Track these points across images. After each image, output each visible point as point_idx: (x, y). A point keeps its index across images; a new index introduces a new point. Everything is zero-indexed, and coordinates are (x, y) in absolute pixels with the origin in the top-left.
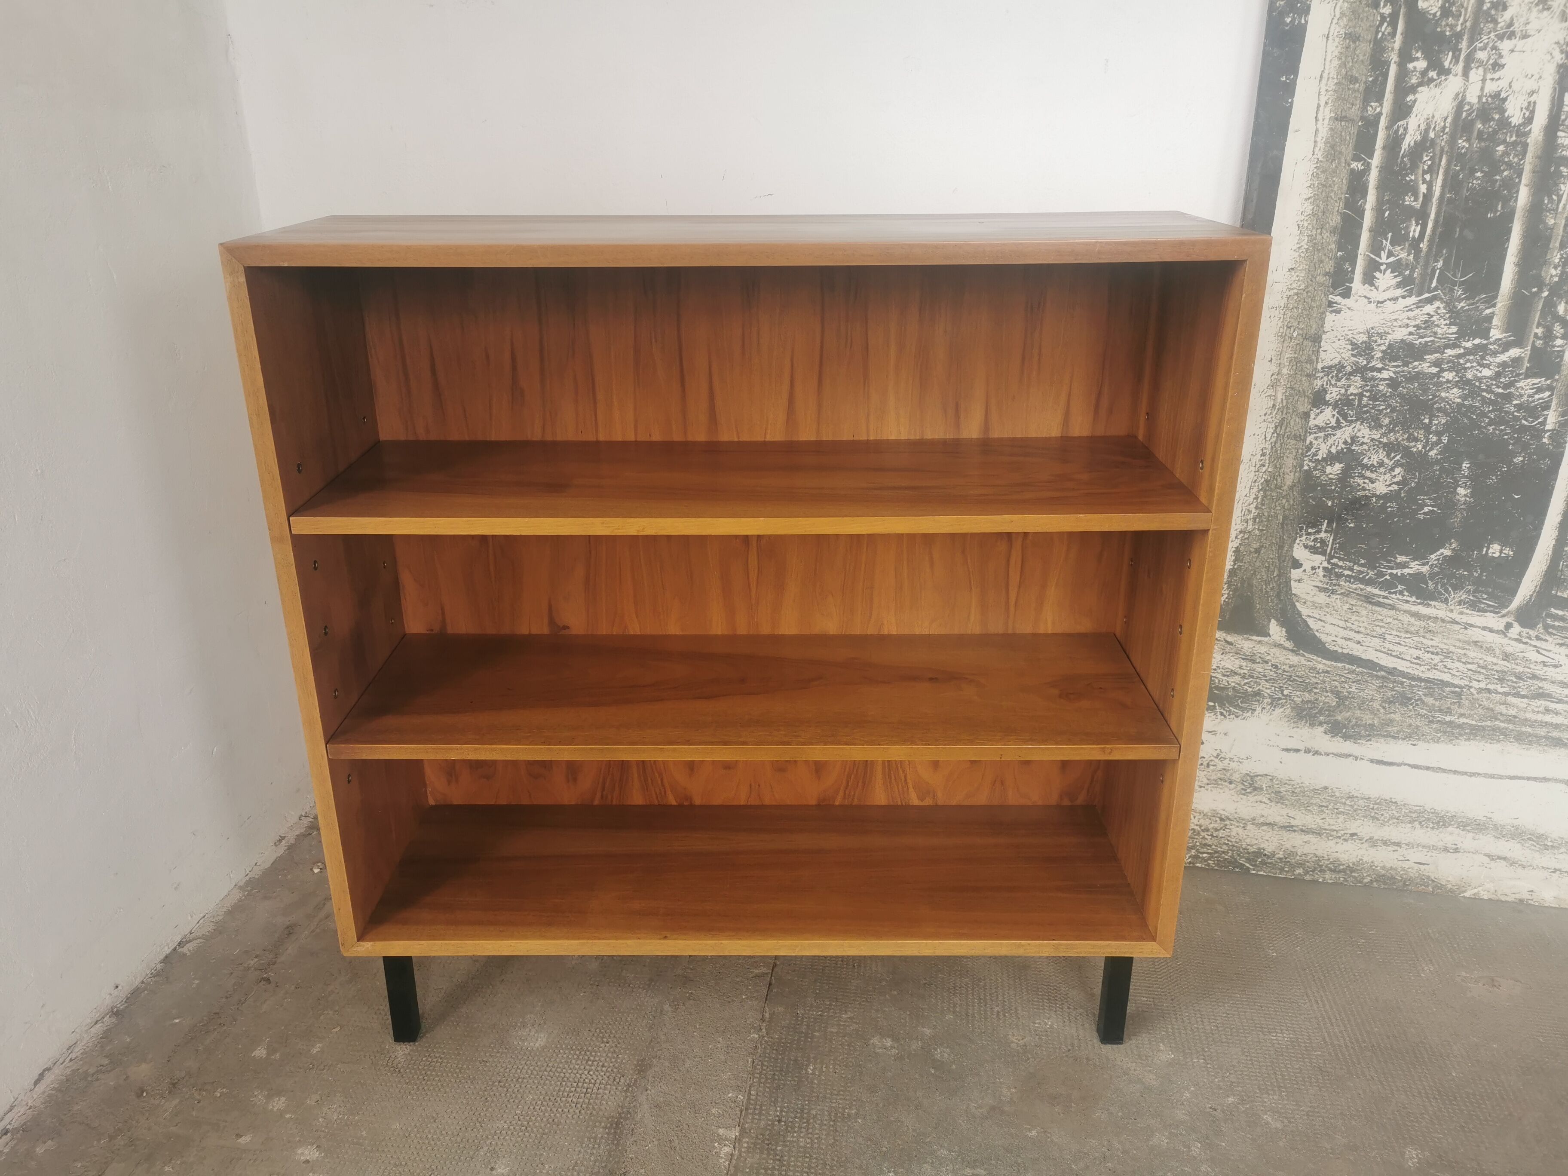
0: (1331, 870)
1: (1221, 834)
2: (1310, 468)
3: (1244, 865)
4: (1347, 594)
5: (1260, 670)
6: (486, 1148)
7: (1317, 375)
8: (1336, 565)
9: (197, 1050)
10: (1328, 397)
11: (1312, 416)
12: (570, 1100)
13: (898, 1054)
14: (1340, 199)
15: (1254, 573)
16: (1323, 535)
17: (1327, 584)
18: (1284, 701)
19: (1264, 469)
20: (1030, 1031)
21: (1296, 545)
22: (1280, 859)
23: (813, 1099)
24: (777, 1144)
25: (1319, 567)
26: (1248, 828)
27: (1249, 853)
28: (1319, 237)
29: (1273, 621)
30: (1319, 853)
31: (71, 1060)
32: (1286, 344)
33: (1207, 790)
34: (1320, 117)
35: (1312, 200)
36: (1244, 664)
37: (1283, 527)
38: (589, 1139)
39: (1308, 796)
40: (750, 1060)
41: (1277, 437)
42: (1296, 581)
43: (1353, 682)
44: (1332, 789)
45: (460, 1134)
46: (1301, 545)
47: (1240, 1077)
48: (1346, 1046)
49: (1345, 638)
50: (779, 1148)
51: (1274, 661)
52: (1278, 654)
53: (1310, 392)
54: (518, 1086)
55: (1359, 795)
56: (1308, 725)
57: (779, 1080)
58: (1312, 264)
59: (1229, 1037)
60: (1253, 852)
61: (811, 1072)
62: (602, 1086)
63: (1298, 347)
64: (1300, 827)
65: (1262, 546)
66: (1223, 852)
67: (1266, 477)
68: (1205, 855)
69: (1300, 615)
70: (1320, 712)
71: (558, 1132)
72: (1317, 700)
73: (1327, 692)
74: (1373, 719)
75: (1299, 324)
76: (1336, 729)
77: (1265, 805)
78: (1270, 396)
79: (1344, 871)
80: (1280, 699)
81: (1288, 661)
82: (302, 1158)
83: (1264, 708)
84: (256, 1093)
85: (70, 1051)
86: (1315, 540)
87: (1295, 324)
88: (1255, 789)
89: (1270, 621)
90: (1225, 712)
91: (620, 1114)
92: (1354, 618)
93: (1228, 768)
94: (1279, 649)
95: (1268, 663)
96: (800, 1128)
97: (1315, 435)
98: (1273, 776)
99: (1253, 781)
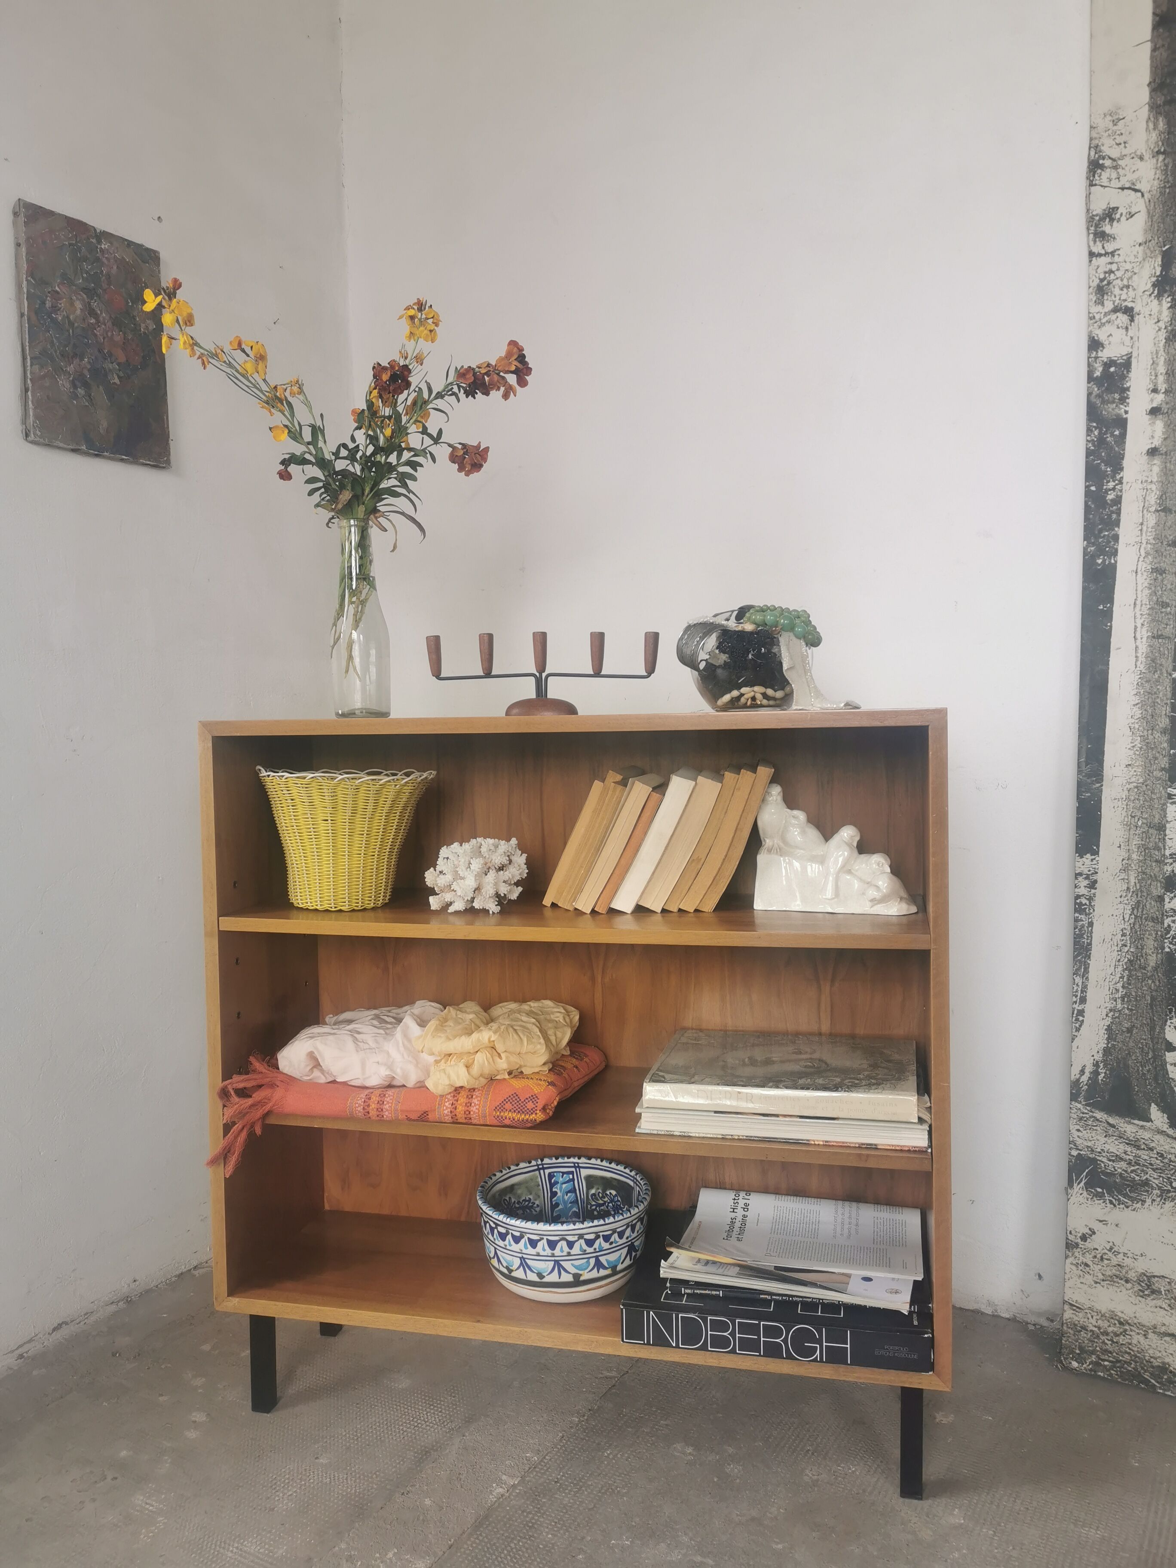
1: (1121, 1340)
2: (1171, 950)
3: (1150, 1382)
5: (1146, 1157)
6: (321, 1444)
7: (1167, 861)
9: (167, 1336)
11: (1167, 900)
12: (401, 1426)
13: (693, 1459)
14: (1166, 704)
15: (1129, 1054)
19: (1126, 949)
20: (830, 1470)
21: (1167, 1027)
23: (595, 1474)
24: (544, 1497)
26: (1149, 1336)
27: (1153, 1367)
28: (1150, 737)
29: (1153, 1104)
32: (1132, 832)
33: (1103, 1286)
34: (1138, 636)
35: (1140, 705)
36: (1129, 1149)
37: (1152, 1008)
38: (399, 1457)
40: (561, 1435)
41: (1135, 919)
42: (1171, 1065)
45: (309, 1430)
46: (1172, 1027)
50: (544, 1500)
51: (1159, 1149)
52: (1162, 1142)
53: (1161, 876)
57: (576, 1454)
58: (1147, 761)
59: (1035, 1520)
60: (1159, 1366)
61: (606, 1455)
62: (432, 1423)
63: (1144, 835)
65: (1134, 1026)
66: (1126, 1362)
67: (1129, 957)
68: (1106, 1363)
75: (1142, 814)
77: (1166, 1312)
78: (1123, 879)
80: (1169, 1191)
81: (1173, 1150)
83: (1154, 1200)
84: (188, 1372)
85: (85, 1317)
87: (1139, 814)
88: (1153, 1292)
89: (1150, 1106)
90: (1114, 1200)
91: (433, 1446)
93: (1122, 1264)
94: (1162, 1136)
95: (1153, 1151)
96: (571, 1491)
97: (1172, 918)
98: (1170, 1279)
99: (1150, 1282)
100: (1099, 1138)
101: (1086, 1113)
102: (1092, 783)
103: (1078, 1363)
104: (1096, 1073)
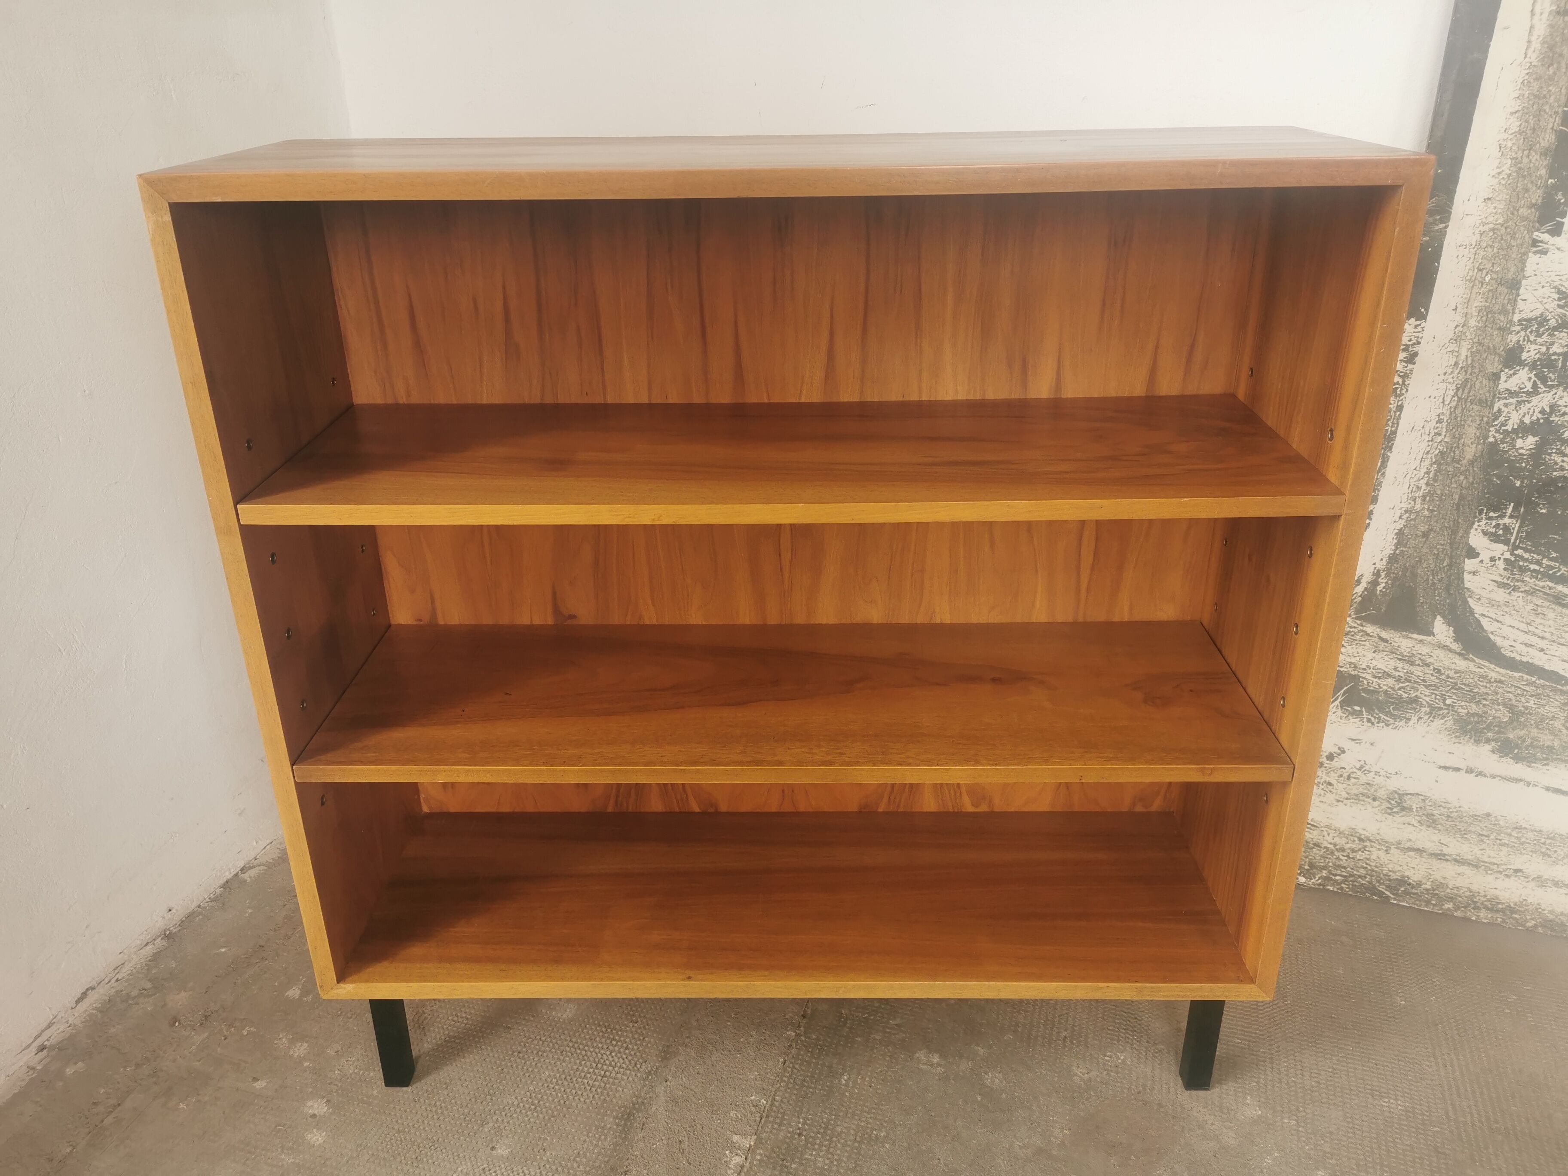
0: (1487, 909)
1: (1359, 855)
2: (1496, 440)
3: (1384, 893)
4: (1532, 592)
5: (1419, 674)
6: (491, 1124)
7: (1513, 329)
8: (1521, 557)
9: (235, 983)
10: (1524, 356)
11: (1503, 377)
12: (586, 1081)
13: (944, 1073)
14: (1556, 113)
15: (1420, 561)
16: (1507, 520)
17: (1508, 579)
18: (1446, 711)
19: (1439, 439)
20: (1098, 1063)
21: (1473, 531)
22: (1427, 890)
23: (841, 1114)
24: (793, 1161)
25: (1499, 559)
26: (1392, 852)
27: (1390, 880)
28: (1525, 160)
29: (1439, 617)
30: (1474, 888)
31: (117, 980)
32: (1475, 290)
33: (1346, 805)
34: (1538, 10)
35: (1519, 114)
36: (1400, 665)
37: (1458, 509)
38: (597, 1128)
39: (1467, 823)
40: (781, 1060)
41: (1458, 402)
42: (1470, 573)
43: (1532, 696)
44: (1496, 817)
45: (469, 1105)
46: (1479, 530)
47: (1336, 1147)
48: (1473, 1125)
49: (1526, 644)
50: (794, 1166)
51: (1436, 665)
52: (1442, 657)
53: (1502, 348)
54: (536, 1059)
55: (1528, 827)
56: (1472, 741)
57: (809, 1087)
58: (1515, 194)
59: (1331, 1097)
60: (1397, 879)
61: (844, 1082)
62: (622, 1070)
63: (1491, 294)
64: (1454, 856)
65: (1432, 530)
66: (1360, 876)
67: (1441, 448)
68: (1338, 878)
69: (1472, 612)
70: (1489, 728)
71: (567, 1116)
72: (1486, 713)
73: (1499, 705)
74: (1553, 740)
75: (1493, 266)
76: (1506, 749)
77: (1414, 828)
78: (1452, 352)
79: (1503, 911)
80: (1440, 709)
81: (1454, 665)
82: (310, 1111)
83: (1421, 718)
84: (281, 1036)
85: (116, 972)
86: (1497, 526)
87: (1489, 266)
88: (1403, 809)
89: (1435, 618)
90: (1373, 719)
91: (634, 1104)
92: (1538, 621)
93: (1372, 783)
94: (1443, 651)
95: (1429, 667)
96: (820, 1145)
97: (1505, 401)
98: (1425, 796)
99: (1401, 800)
100: (1365, 653)
101: (1355, 627)
102: (1435, 223)
103: (1306, 878)
104: (1374, 583)
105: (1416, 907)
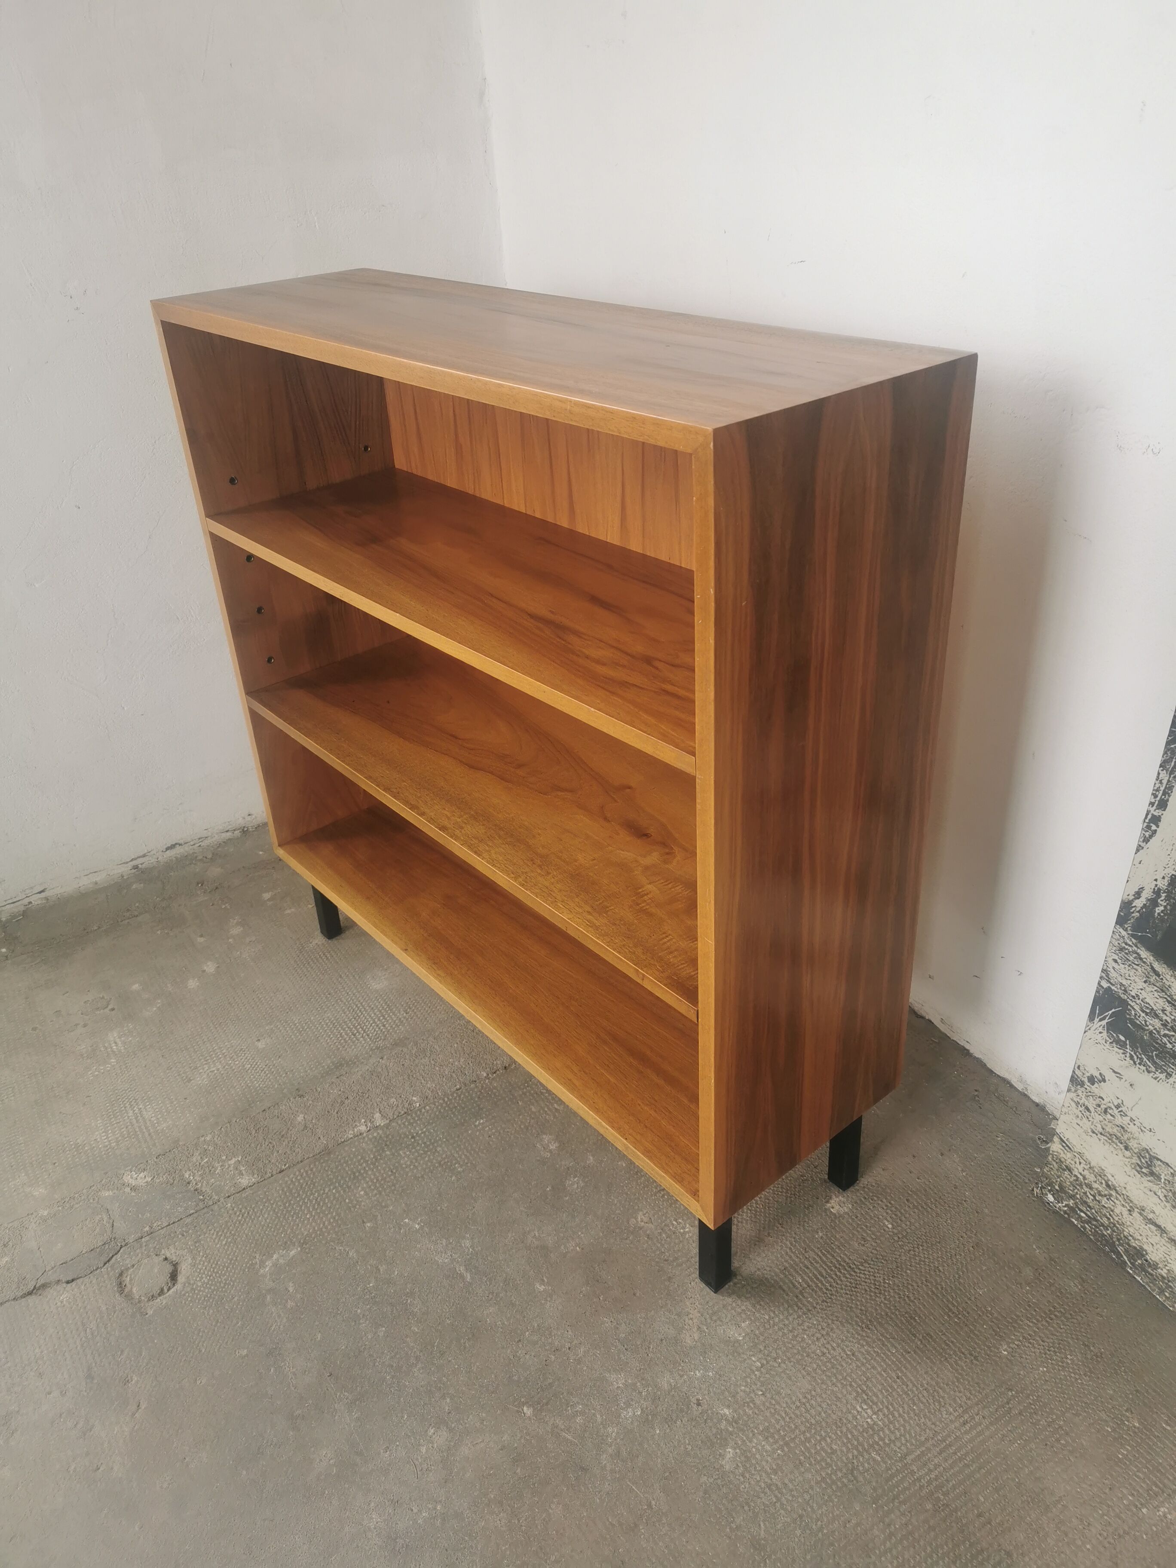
1: (1104, 1201)
3: (1122, 1256)
6: (272, 1026)
12: (343, 1031)
13: (547, 1158)
20: (661, 1222)
22: (1162, 1277)
23: (451, 1141)
26: (1134, 1215)
27: (1129, 1245)
31: (200, 846)
33: (1100, 1140)
38: (317, 1062)
40: (458, 1087)
45: (274, 1009)
47: (768, 1404)
48: (919, 1479)
54: (334, 1002)
57: (453, 1113)
59: (819, 1371)
60: (1135, 1248)
61: (477, 1123)
62: (367, 1036)
66: (1103, 1225)
68: (1082, 1214)
71: (311, 1045)
77: (1159, 1201)
82: (205, 968)
84: (236, 918)
85: (200, 840)
88: (1152, 1174)
90: (1135, 1057)
91: (350, 1061)
93: (1126, 1128)
96: (417, 1151)
99: (1151, 1162)
100: (1137, 980)
101: (1130, 946)
103: (1055, 1199)
104: (1153, 902)
105: (1149, 1289)
